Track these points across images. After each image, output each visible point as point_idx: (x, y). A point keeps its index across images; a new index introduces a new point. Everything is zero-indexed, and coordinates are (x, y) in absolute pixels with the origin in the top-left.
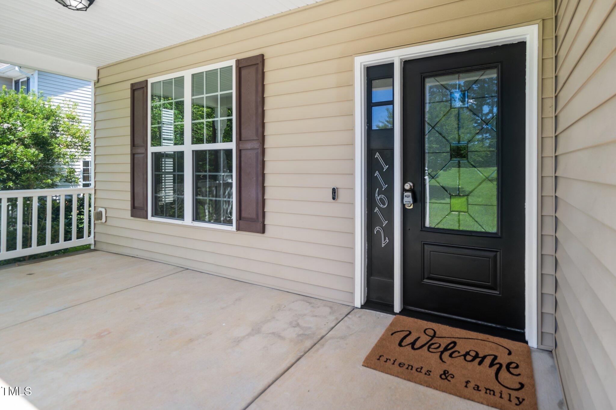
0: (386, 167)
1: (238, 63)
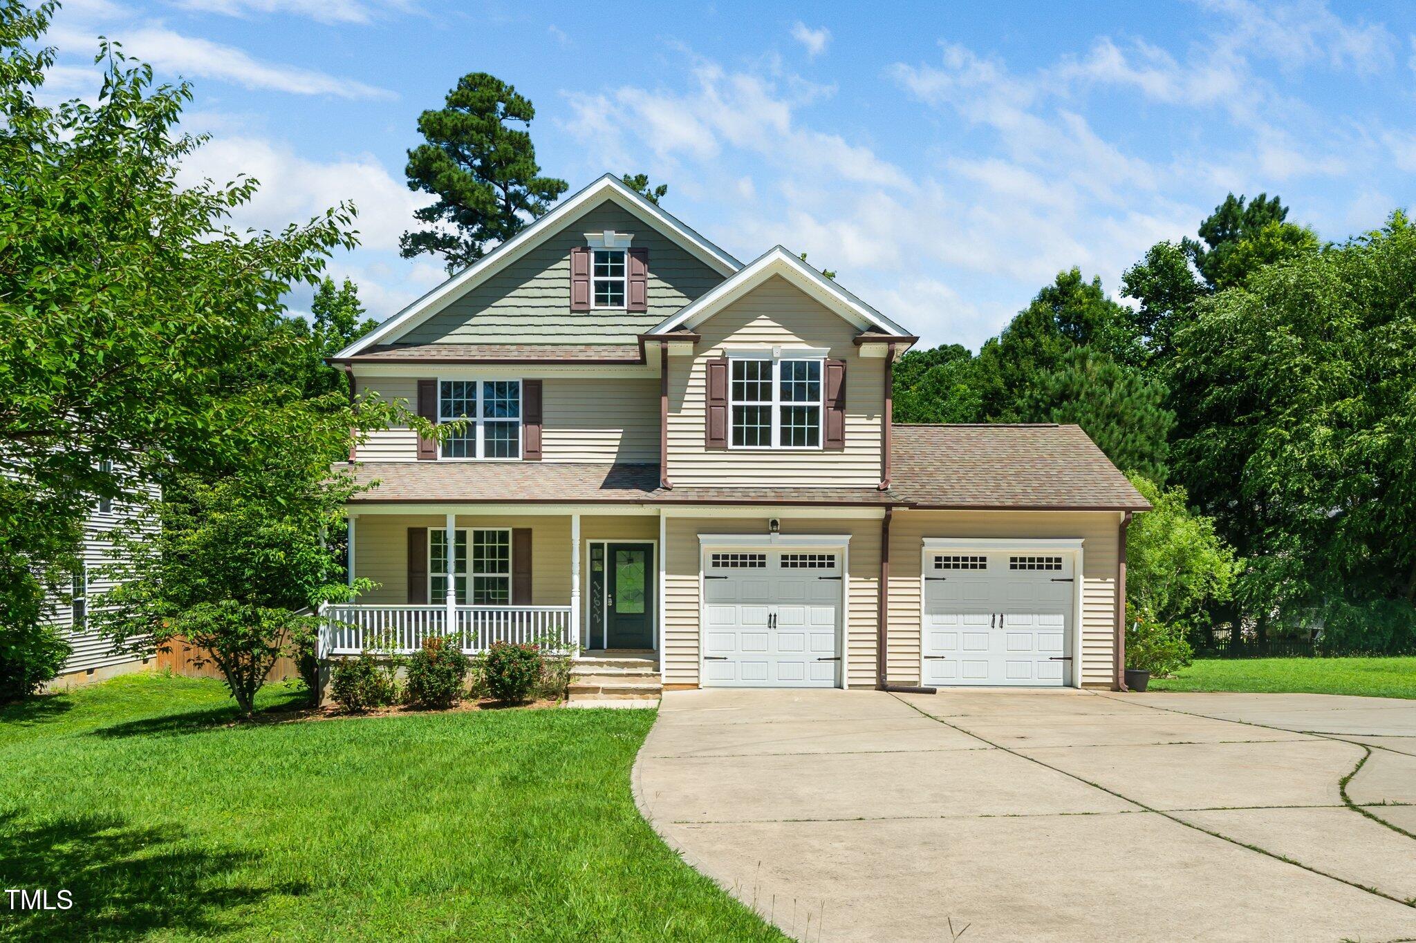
0: (599, 588)
1: (514, 530)
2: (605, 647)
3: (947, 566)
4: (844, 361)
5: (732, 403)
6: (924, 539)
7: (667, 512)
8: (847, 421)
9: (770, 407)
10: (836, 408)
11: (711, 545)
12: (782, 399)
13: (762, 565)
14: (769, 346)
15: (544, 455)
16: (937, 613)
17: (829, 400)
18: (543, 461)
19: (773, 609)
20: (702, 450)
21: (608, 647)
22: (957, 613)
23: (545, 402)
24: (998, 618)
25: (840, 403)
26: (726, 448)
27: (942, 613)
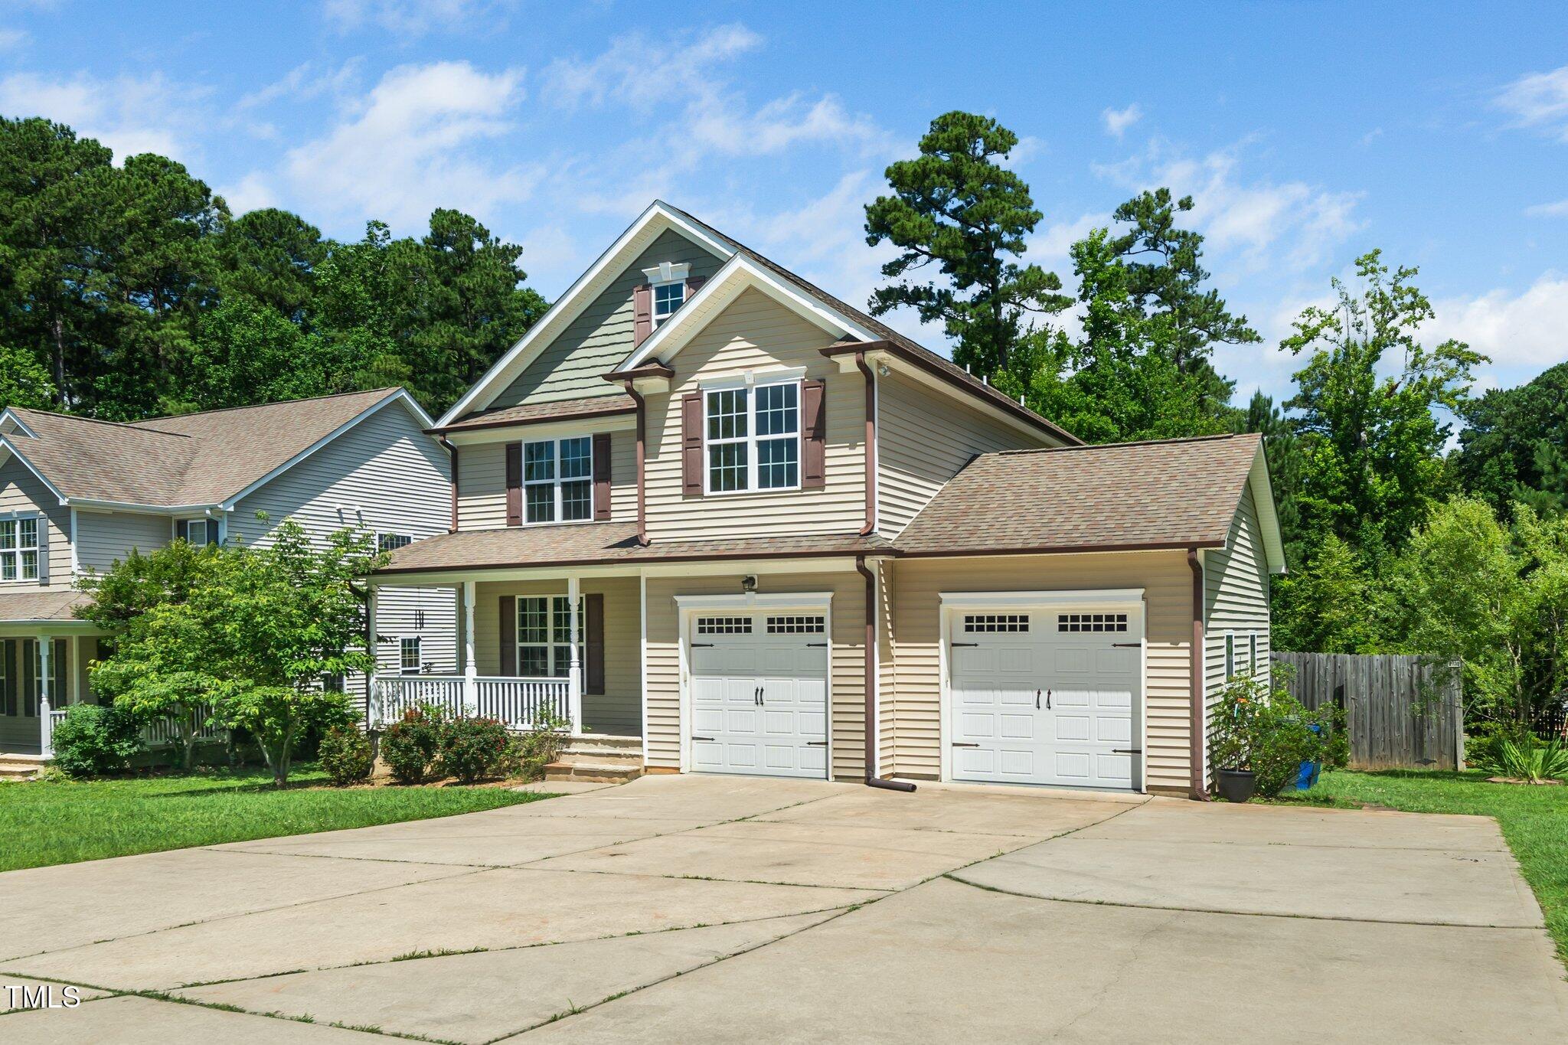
1: (587, 596)
3: (980, 629)
4: (823, 380)
5: (707, 442)
6: (942, 595)
7: (647, 571)
8: (828, 453)
9: (746, 443)
10: (814, 438)
11: (692, 609)
12: (758, 434)
13: (748, 630)
14: (741, 372)
15: (613, 515)
16: (970, 689)
17: (808, 429)
18: (612, 520)
19: (760, 682)
20: (680, 499)
22: (993, 689)
23: (614, 457)
24: (1044, 695)
25: (818, 433)
26: (701, 496)
27: (975, 689)
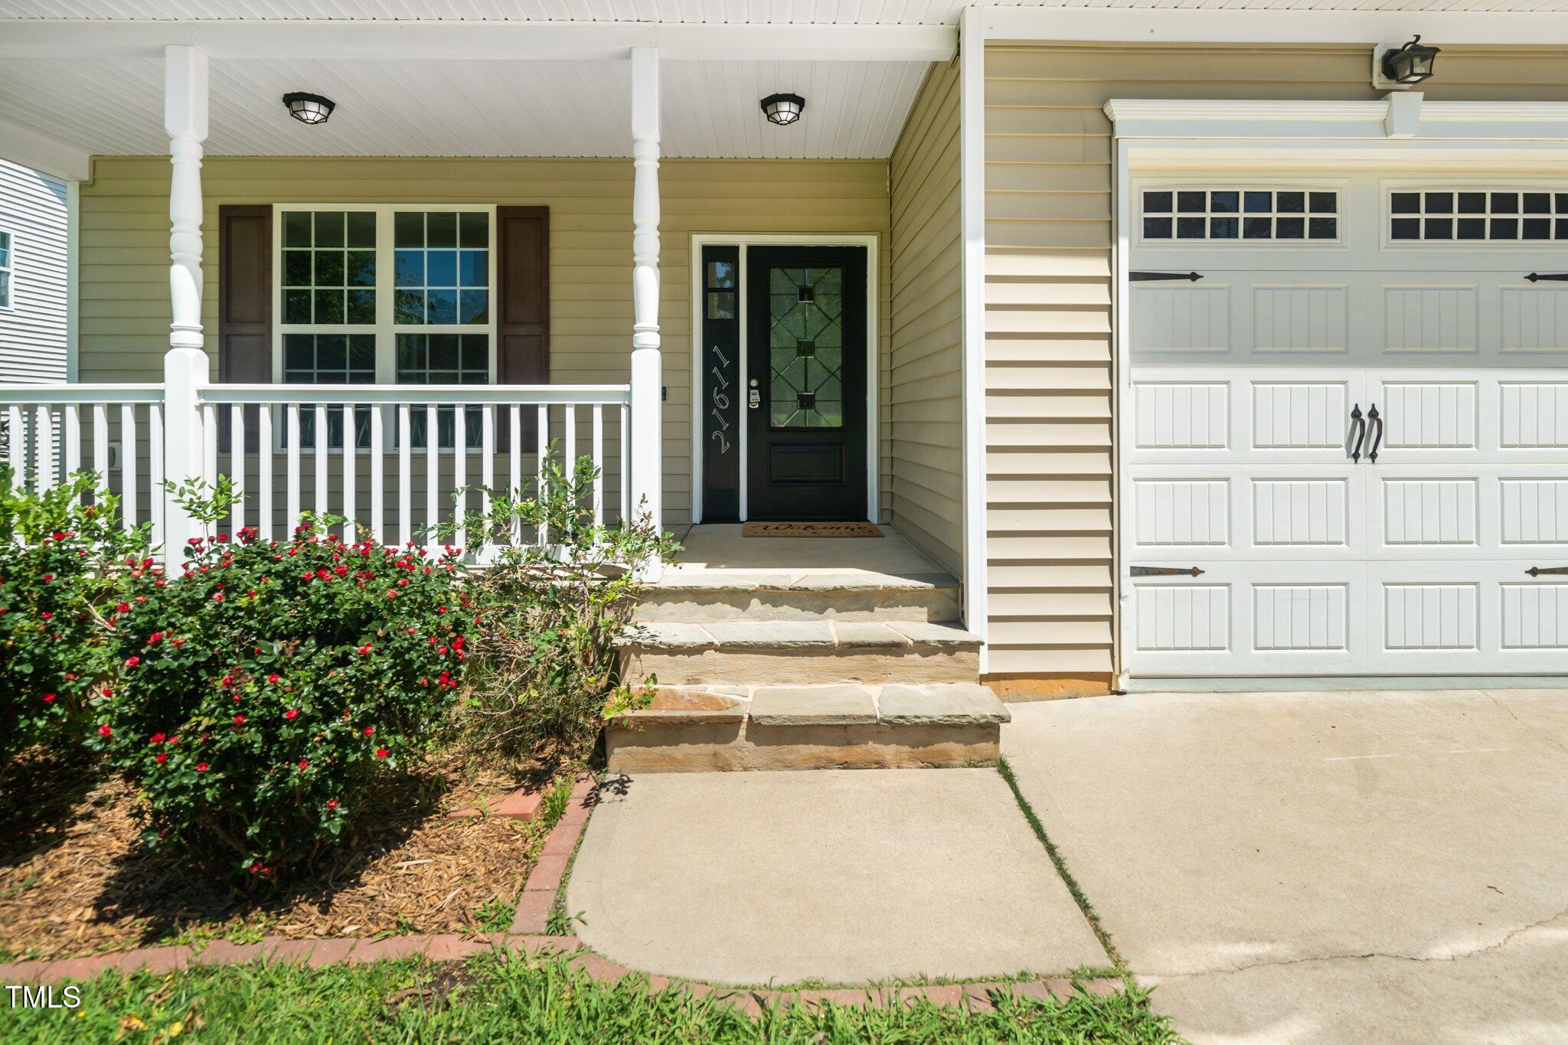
0: (726, 363)
1: (501, 210)
2: (743, 514)
7: (987, 19)
11: (1153, 146)
13: (1325, 230)
21: (751, 517)
